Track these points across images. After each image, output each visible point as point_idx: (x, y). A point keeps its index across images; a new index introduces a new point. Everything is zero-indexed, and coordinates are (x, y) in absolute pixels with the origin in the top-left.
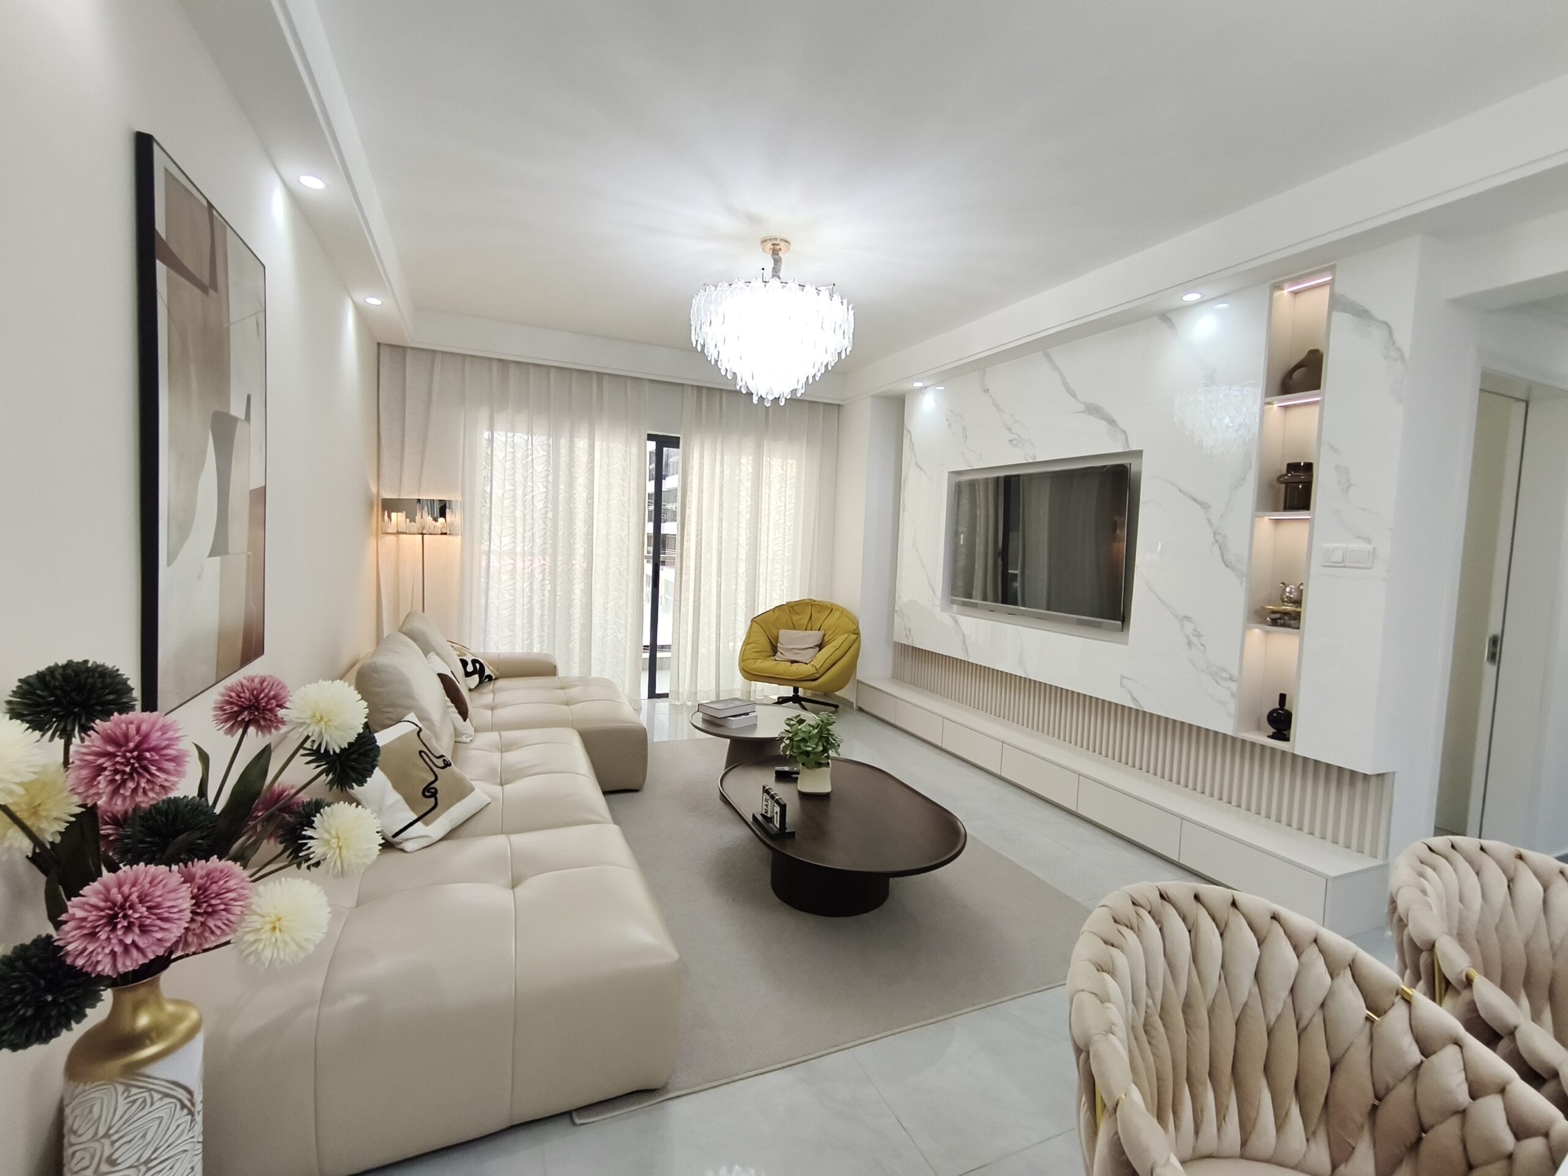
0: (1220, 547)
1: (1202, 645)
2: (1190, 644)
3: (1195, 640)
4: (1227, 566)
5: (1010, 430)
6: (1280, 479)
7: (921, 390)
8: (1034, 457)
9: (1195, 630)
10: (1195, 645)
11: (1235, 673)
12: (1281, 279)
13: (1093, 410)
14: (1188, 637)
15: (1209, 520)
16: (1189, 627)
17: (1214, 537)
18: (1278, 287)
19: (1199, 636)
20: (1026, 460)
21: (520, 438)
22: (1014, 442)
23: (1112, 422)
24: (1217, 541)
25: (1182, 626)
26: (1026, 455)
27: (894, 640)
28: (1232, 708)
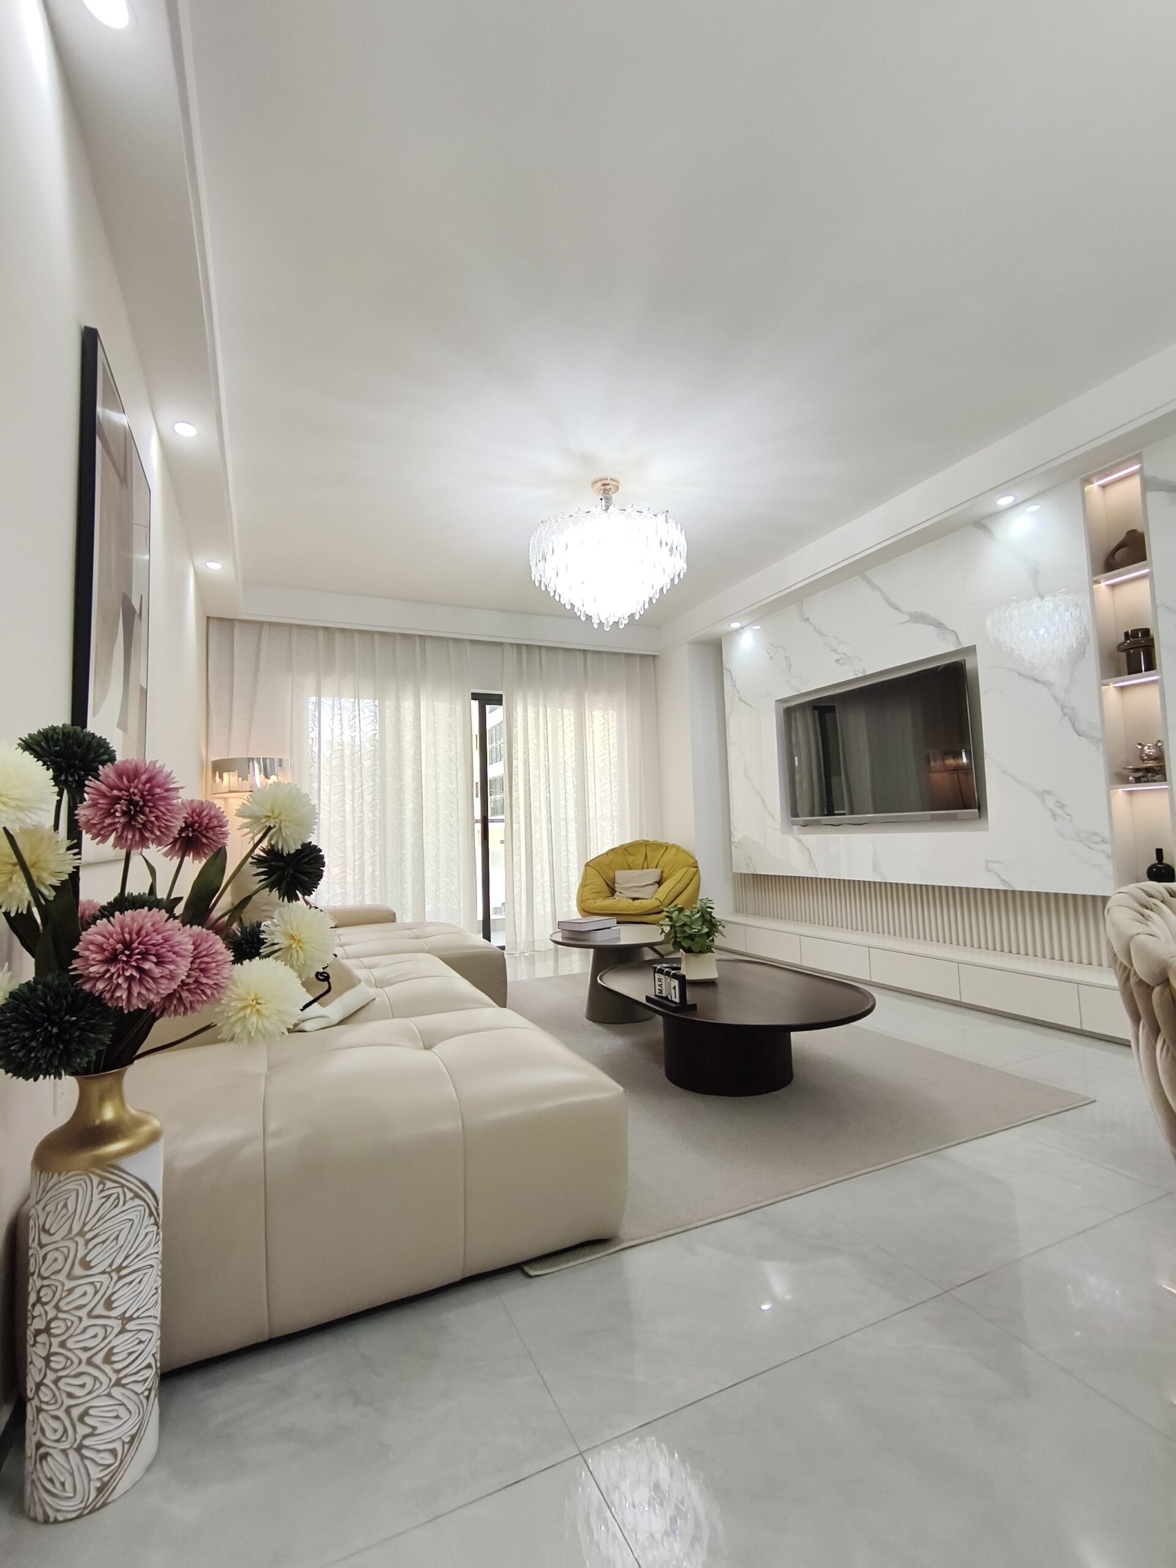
0: (1070, 720)
1: (1068, 815)
2: (1054, 815)
3: (1059, 811)
4: (1079, 735)
5: (835, 651)
6: (1120, 648)
7: (737, 631)
8: (864, 671)
9: (1057, 802)
10: (1060, 816)
11: (1107, 835)
12: (1090, 473)
13: (919, 618)
14: (1051, 810)
15: (1054, 696)
16: (1050, 800)
17: (1062, 711)
18: (1088, 481)
19: (1062, 806)
20: (856, 675)
21: (347, 702)
22: (841, 661)
23: (939, 625)
24: (1065, 714)
25: (1043, 801)
26: (855, 670)
27: (734, 871)
28: (1110, 868)
